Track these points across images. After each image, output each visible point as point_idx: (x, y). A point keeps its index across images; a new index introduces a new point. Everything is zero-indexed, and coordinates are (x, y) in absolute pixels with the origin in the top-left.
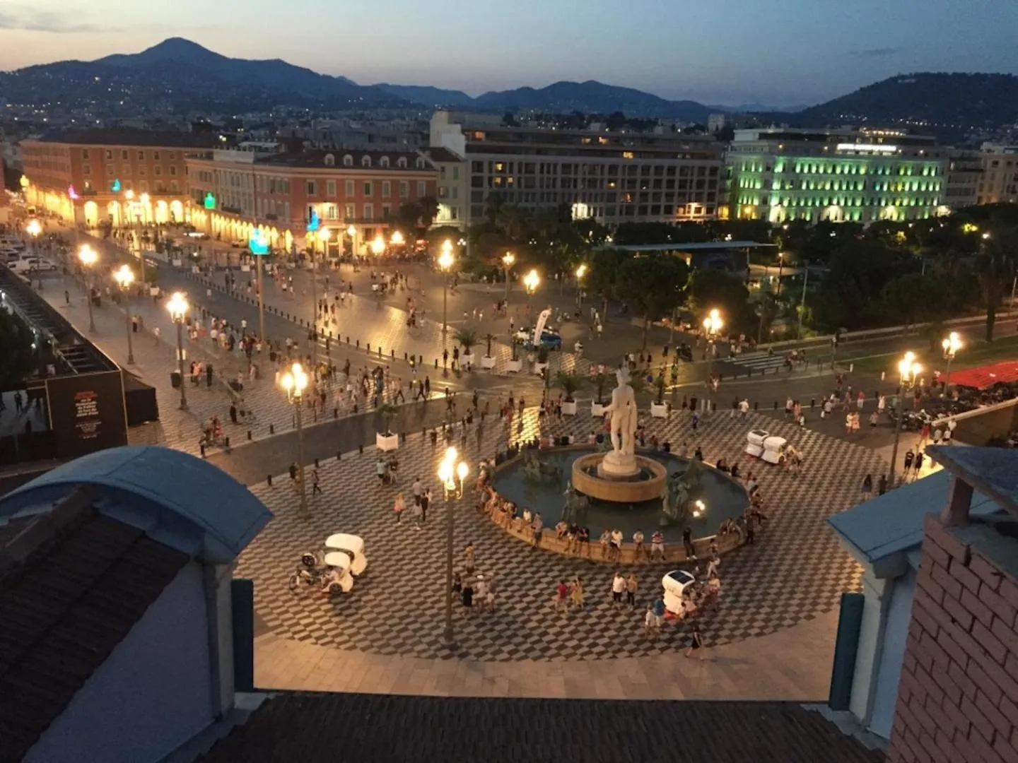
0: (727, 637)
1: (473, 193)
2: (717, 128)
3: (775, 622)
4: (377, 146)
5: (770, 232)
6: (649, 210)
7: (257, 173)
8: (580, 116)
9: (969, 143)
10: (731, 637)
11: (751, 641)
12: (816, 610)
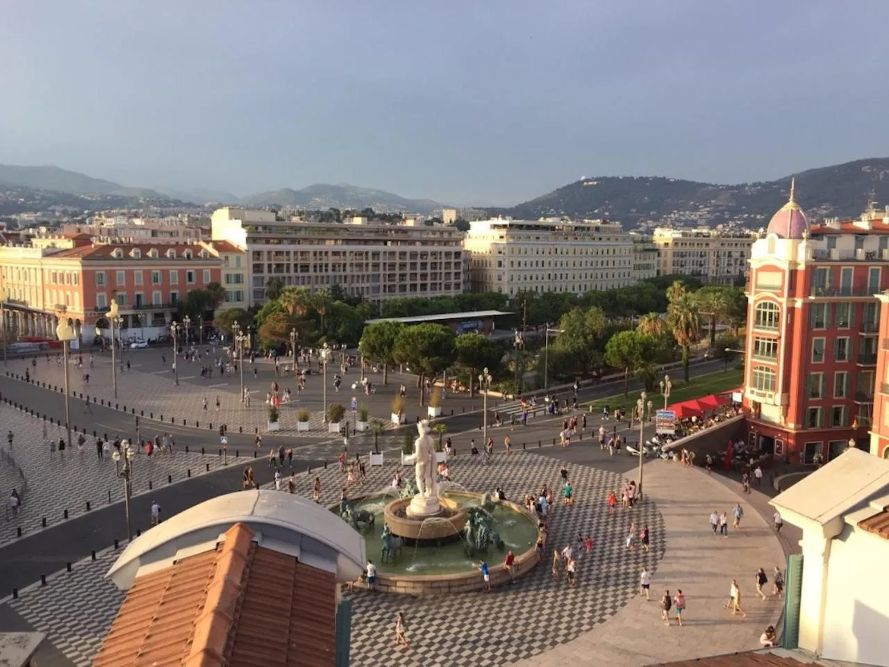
0: (539, 647)
1: (255, 278)
2: (451, 221)
3: (575, 629)
4: (161, 239)
5: (508, 302)
6: (408, 288)
7: (43, 267)
8: (337, 212)
9: (641, 229)
10: (542, 647)
11: (560, 647)
12: (605, 614)
